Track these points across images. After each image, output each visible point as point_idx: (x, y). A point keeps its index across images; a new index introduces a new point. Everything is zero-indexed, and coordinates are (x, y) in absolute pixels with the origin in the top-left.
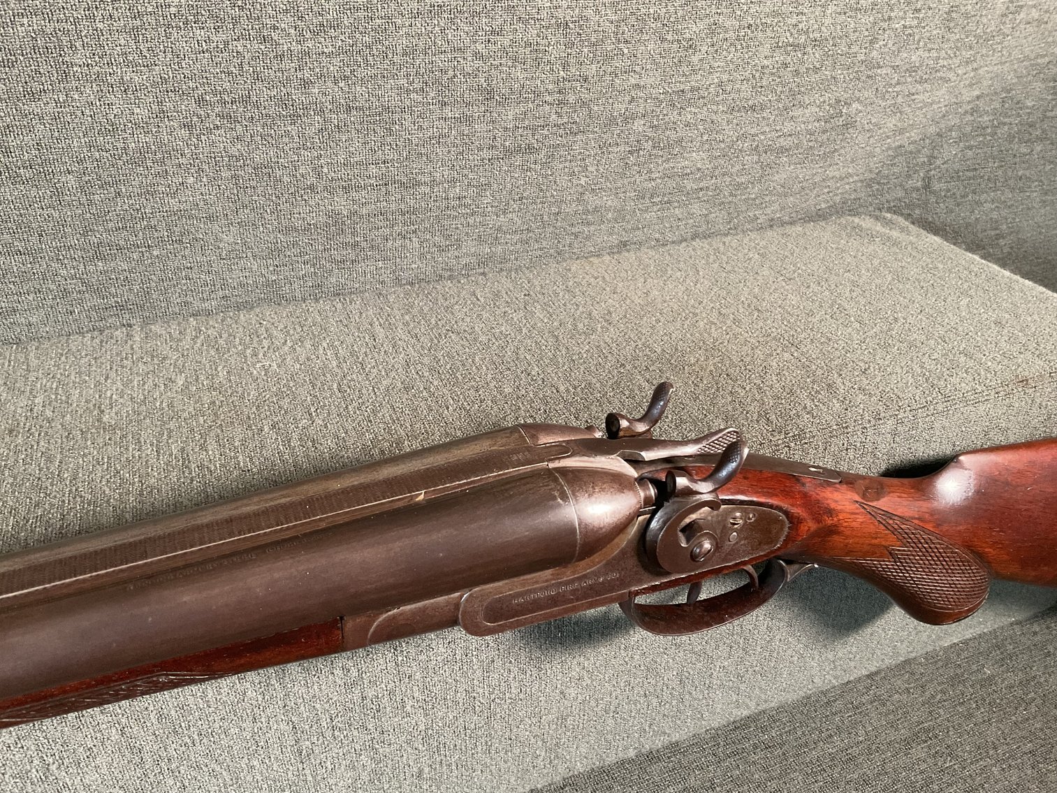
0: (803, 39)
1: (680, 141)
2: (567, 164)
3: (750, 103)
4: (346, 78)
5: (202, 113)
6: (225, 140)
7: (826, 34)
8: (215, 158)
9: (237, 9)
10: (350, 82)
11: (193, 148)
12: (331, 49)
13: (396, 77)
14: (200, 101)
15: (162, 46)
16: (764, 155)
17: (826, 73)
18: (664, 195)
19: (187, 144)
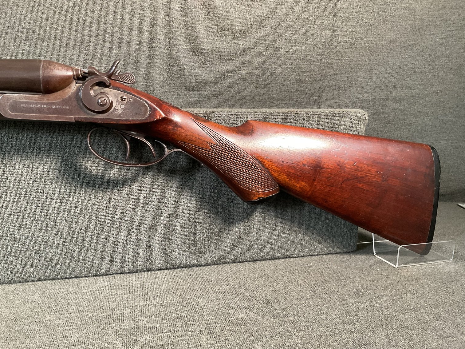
0: (244, 36)
1: (200, 68)
2: (155, 71)
3: (227, 57)
4: (70, 29)
5: (19, 35)
6: (26, 45)
7: (254, 35)
8: (22, 51)
9: (34, 2)
10: (71, 30)
11: (15, 47)
12: (65, 19)
13: (88, 30)
14: (19, 31)
15: (8, 12)
16: (238, 81)
17: (257, 50)
18: (198, 91)
19: (13, 45)
